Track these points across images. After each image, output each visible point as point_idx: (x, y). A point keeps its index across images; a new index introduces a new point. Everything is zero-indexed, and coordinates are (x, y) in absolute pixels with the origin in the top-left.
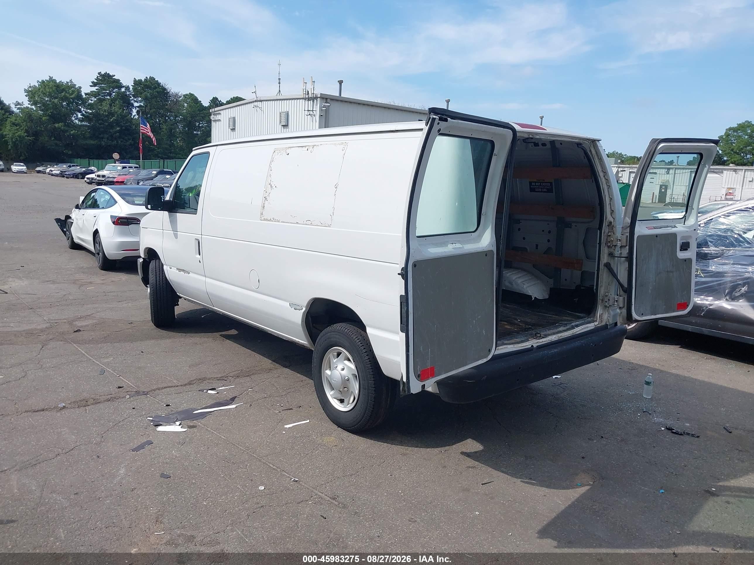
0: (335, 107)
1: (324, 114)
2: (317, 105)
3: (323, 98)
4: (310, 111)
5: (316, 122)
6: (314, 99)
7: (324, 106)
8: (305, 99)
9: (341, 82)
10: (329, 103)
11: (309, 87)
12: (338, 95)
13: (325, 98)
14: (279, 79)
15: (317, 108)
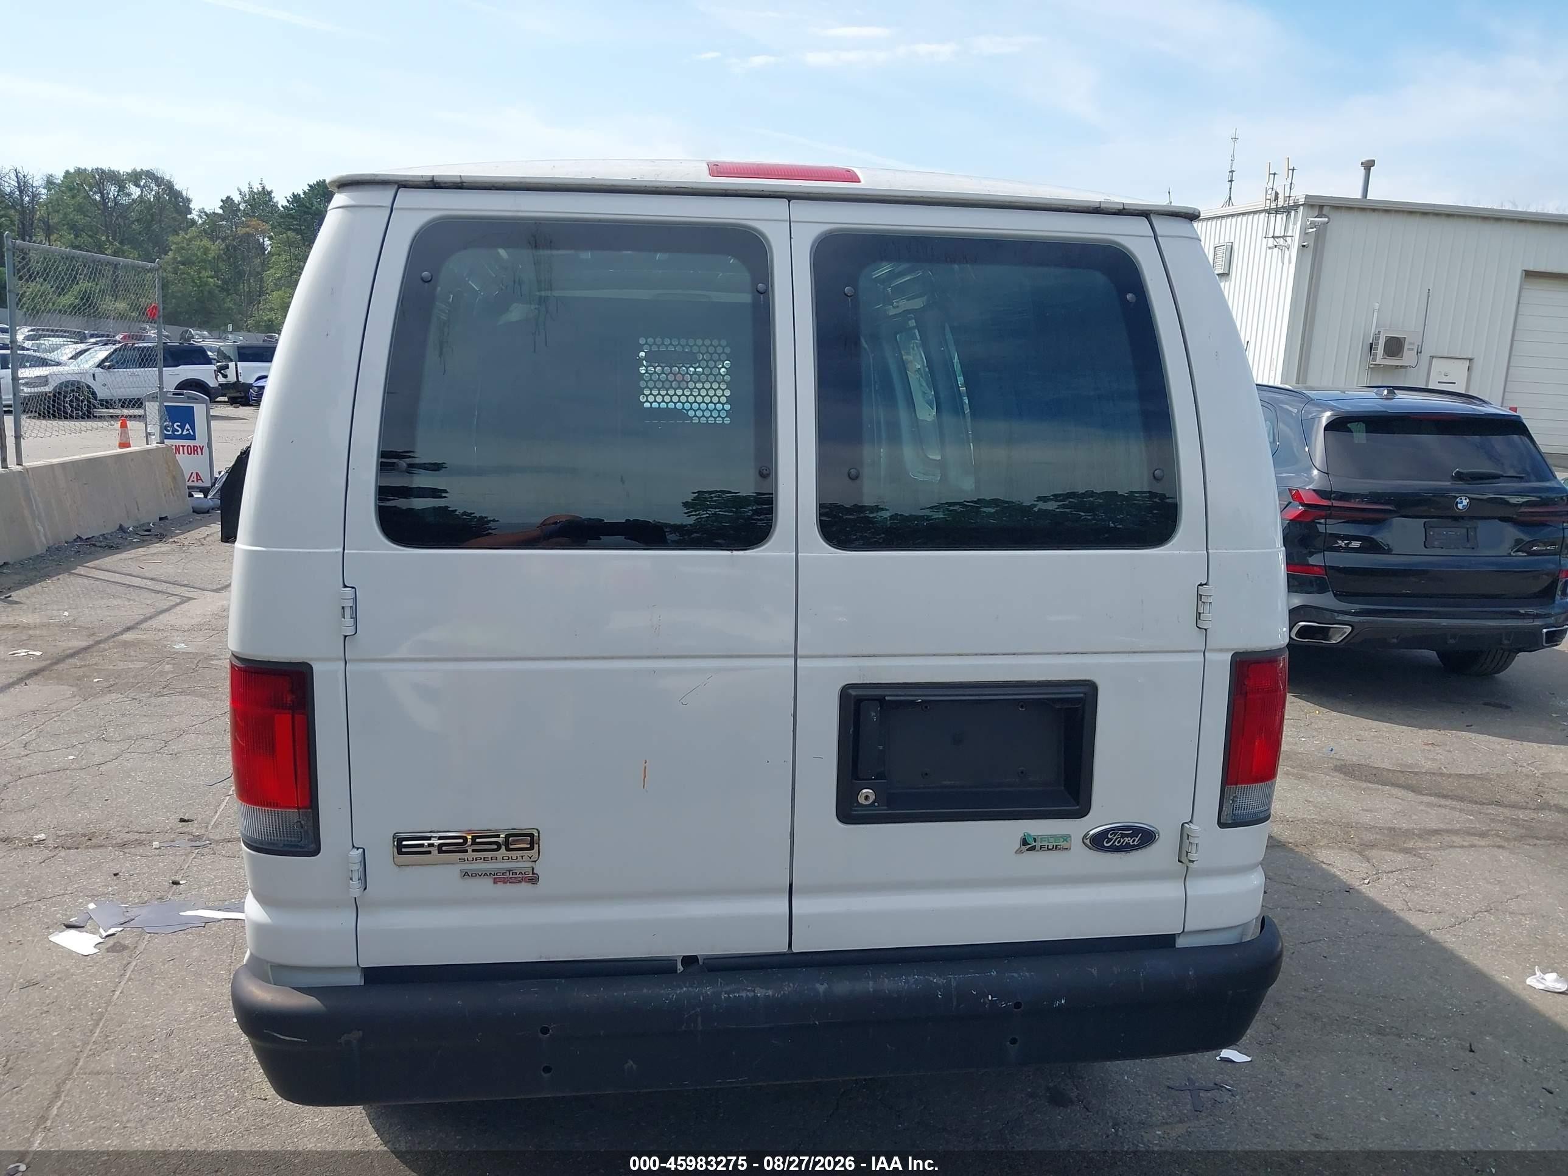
0: (1342, 227)
1: (1312, 245)
2: (1295, 223)
3: (1312, 206)
4: (1278, 237)
5: (1290, 262)
6: (1287, 210)
7: (1313, 225)
8: (1269, 212)
9: (1368, 165)
10: (1326, 216)
11: (1281, 184)
12: (1358, 195)
13: (1318, 206)
14: (1232, 172)
15: (1295, 230)
